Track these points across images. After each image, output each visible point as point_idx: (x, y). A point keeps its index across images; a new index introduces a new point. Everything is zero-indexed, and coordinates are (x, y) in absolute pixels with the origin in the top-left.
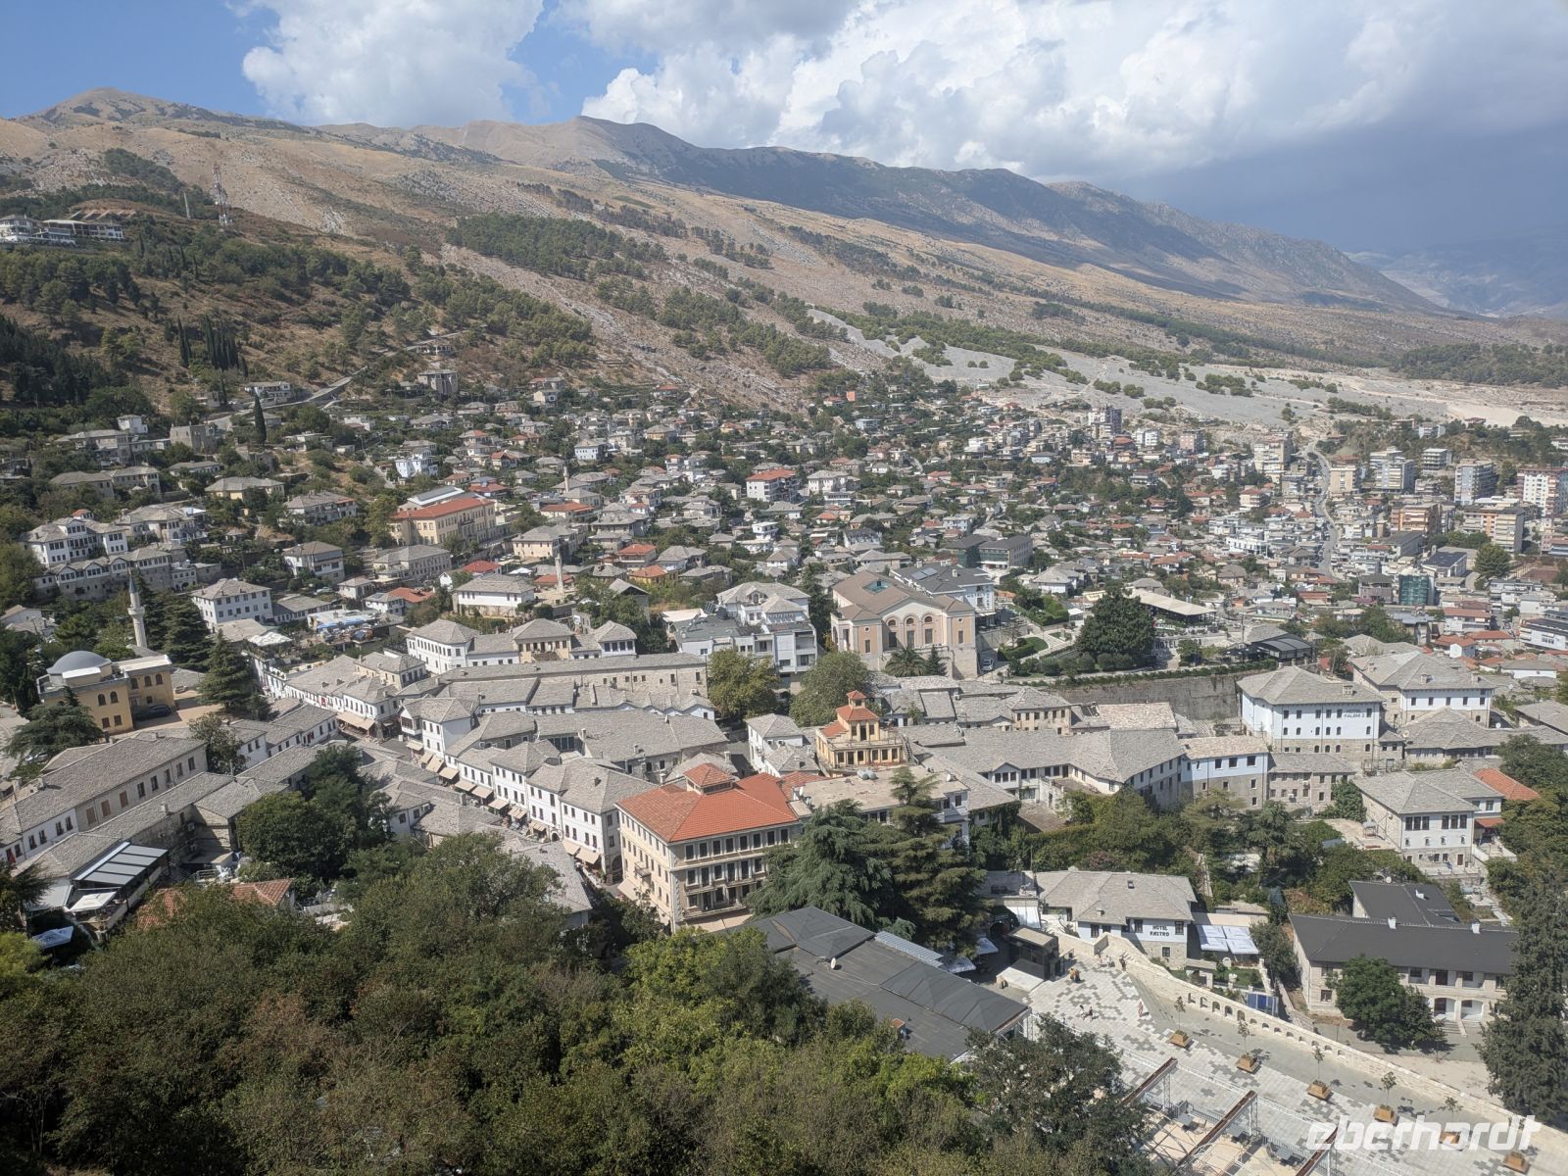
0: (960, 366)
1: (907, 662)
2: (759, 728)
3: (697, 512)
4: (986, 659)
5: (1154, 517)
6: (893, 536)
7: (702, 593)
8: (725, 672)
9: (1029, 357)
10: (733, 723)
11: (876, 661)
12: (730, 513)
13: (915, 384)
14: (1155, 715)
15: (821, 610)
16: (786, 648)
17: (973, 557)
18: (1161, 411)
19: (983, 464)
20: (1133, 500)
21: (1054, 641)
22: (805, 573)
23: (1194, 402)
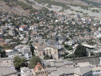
0: (54, 8)
1: (47, 57)
2: (22, 69)
3: (11, 33)
4: (60, 56)
5: (85, 32)
6: (44, 36)
7: (12, 47)
8: (16, 60)
9: (65, 7)
10: (18, 69)
11: (42, 57)
12: (17, 33)
13: (47, 11)
14: (86, 64)
15: (32, 49)
16: (27, 56)
17: (57, 39)
18: (86, 15)
19: (58, 24)
20: (82, 29)
21: (71, 53)
22: (29, 43)
23: (91, 14)
